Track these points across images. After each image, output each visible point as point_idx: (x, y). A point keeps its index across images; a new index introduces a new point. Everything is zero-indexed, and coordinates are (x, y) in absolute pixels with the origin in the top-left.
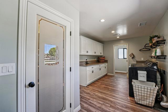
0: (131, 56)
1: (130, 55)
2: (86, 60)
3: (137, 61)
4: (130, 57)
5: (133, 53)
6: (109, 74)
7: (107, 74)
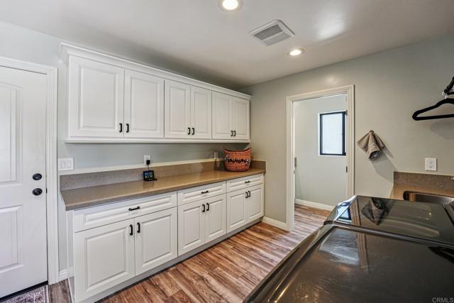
0: (366, 148)
1: (359, 142)
2: (148, 162)
3: (396, 174)
4: (360, 150)
5: (375, 132)
6: (267, 220)
7: (261, 218)
